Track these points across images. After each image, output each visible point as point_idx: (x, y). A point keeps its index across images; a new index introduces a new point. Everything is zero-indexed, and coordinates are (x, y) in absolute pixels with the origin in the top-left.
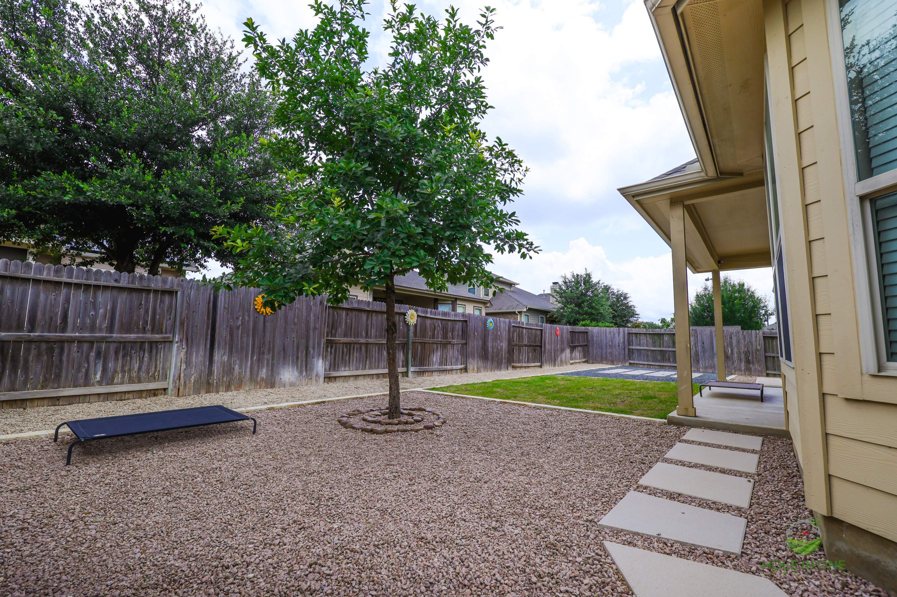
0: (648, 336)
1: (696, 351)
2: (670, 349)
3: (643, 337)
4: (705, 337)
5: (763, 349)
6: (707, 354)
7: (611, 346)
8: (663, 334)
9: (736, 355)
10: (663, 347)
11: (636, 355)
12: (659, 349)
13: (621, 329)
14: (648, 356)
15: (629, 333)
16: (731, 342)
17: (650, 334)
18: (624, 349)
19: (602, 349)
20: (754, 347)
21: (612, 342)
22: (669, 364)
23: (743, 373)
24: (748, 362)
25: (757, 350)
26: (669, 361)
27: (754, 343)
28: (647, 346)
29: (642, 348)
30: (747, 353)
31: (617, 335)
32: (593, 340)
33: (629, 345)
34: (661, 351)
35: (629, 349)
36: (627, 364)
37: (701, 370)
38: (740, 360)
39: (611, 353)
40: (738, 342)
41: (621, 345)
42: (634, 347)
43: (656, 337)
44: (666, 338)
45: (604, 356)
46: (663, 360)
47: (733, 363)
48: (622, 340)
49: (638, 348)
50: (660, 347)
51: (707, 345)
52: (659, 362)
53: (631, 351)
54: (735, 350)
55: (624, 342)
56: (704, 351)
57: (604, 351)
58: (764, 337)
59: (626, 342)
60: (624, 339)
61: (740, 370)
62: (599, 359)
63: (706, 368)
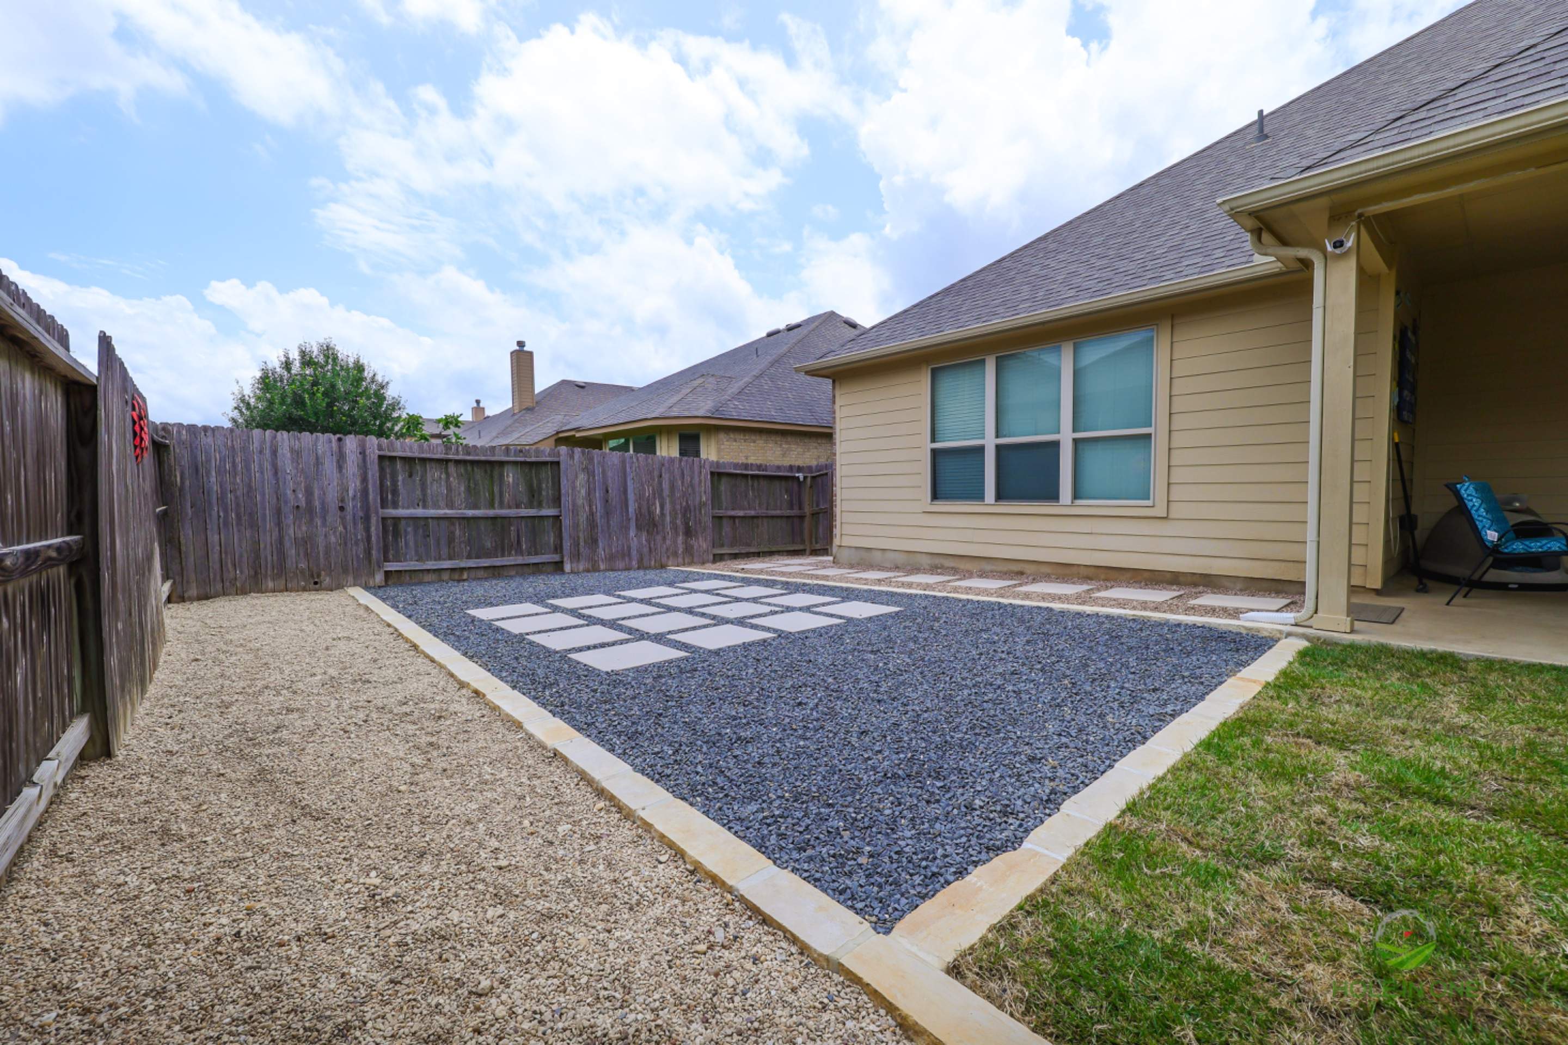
0: (452, 468)
1: (592, 514)
2: (524, 512)
3: (434, 473)
4: (610, 474)
5: (710, 502)
6: (615, 521)
7: (307, 512)
8: (502, 464)
9: (668, 519)
10: (501, 506)
11: (410, 537)
12: (491, 513)
13: (351, 442)
14: (451, 540)
15: (381, 458)
16: (660, 483)
17: (458, 462)
18: (367, 519)
19: (254, 525)
20: (698, 499)
21: (309, 493)
22: (520, 560)
23: (680, 560)
24: (688, 533)
25: (702, 505)
26: (520, 552)
27: (697, 489)
28: (451, 505)
29: (432, 512)
30: (686, 510)
31: (329, 466)
32: (204, 491)
33: (384, 504)
34: (494, 519)
35: (384, 519)
36: (379, 578)
37: (602, 567)
38: (675, 528)
39: (306, 543)
40: (672, 487)
41: (350, 506)
42: (401, 512)
43: (479, 473)
44: (510, 477)
45: (268, 555)
46: (501, 550)
47: (664, 539)
48: (354, 485)
49: (419, 512)
50: (491, 505)
51: (613, 493)
52: (488, 555)
53: (392, 527)
54: (668, 507)
55: (365, 492)
56: (608, 514)
57: (268, 539)
58: (712, 473)
59: (373, 496)
60: (364, 480)
61: (675, 554)
62: (242, 574)
63: (611, 558)
